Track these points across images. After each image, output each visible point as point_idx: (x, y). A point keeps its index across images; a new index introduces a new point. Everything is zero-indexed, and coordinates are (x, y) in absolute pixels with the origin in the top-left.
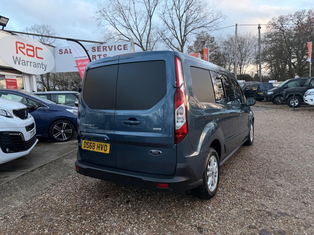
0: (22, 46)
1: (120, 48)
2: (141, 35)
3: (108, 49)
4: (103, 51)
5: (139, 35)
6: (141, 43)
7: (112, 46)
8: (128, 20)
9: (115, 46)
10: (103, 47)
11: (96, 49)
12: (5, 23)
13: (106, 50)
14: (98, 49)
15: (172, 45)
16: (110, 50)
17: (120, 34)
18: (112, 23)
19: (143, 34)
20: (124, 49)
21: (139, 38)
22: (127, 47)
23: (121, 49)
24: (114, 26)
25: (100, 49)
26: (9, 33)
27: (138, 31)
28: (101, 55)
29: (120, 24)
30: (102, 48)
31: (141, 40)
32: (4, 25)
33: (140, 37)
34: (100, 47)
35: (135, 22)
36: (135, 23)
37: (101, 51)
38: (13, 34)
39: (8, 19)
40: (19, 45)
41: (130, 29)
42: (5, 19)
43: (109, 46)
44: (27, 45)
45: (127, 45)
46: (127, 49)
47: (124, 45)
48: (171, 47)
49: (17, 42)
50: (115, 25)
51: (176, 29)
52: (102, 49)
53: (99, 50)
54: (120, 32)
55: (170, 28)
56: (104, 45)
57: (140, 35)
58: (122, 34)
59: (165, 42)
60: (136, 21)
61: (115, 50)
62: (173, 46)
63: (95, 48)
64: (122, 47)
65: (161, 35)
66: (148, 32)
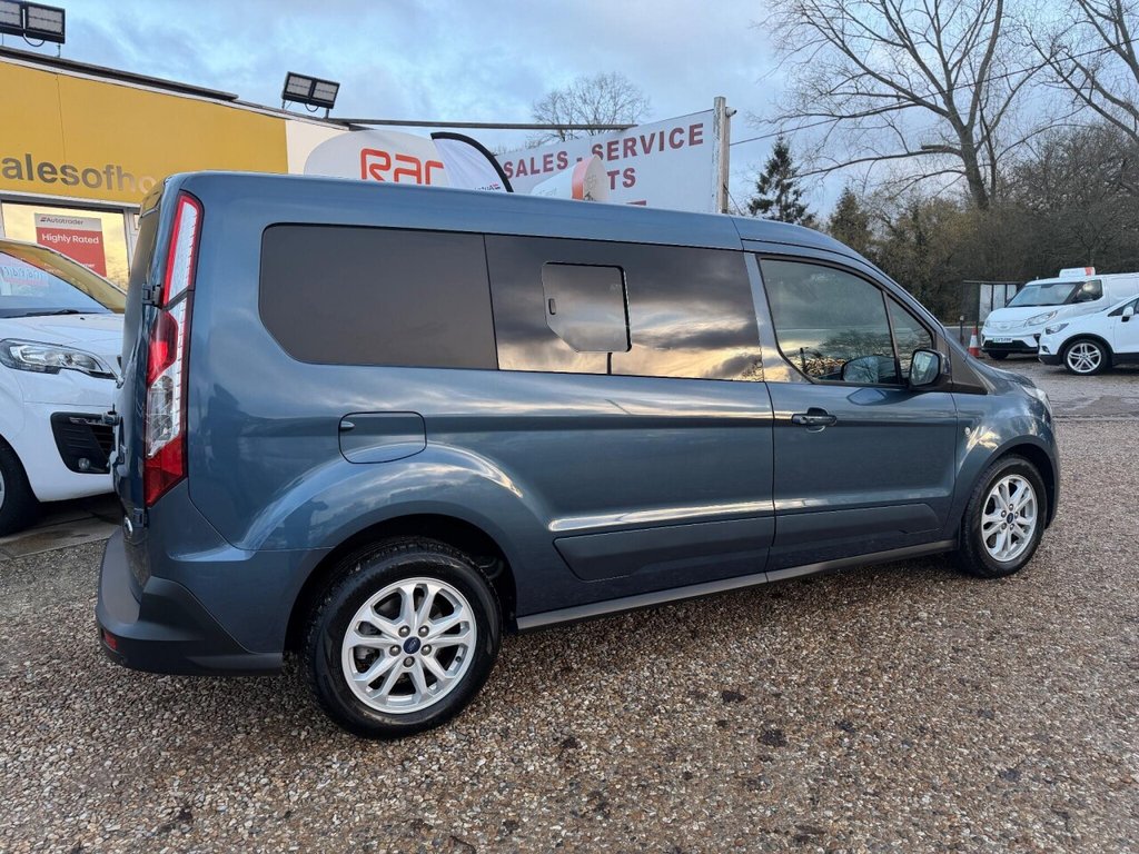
0: (382, 161)
1: (676, 141)
2: (955, 65)
3: (639, 147)
4: (625, 155)
5: (945, 65)
6: (949, 100)
7: (653, 136)
8: (898, 13)
9: (662, 134)
10: (626, 141)
11: (604, 151)
12: (329, 97)
13: (634, 154)
14: (610, 150)
15: (1102, 91)
16: (647, 151)
17: (862, 71)
18: (832, 35)
19: (961, 61)
20: (692, 142)
21: (940, 76)
22: (700, 133)
23: (682, 142)
24: (840, 43)
25: (617, 149)
26: (341, 127)
27: (940, 50)
28: (618, 172)
29: (867, 34)
30: (621, 146)
31: (951, 87)
32: (329, 105)
33: (948, 73)
34: (617, 142)
35: (933, 14)
36: (932, 20)
37: (617, 157)
38: (353, 128)
39: (338, 85)
40: (371, 160)
41: (905, 46)
42: (327, 87)
43: (643, 138)
44: (399, 158)
45: (701, 125)
46: (701, 141)
47: (692, 128)
48: (1095, 101)
49: (365, 153)
50: (843, 42)
51: (1125, 18)
52: (620, 153)
53: (613, 154)
54: (863, 67)
55: (1099, 20)
56: (629, 134)
57: (950, 66)
58: (869, 72)
59: (1066, 84)
60: (936, 14)
61: (662, 148)
62: (1106, 95)
63: (600, 147)
64: (685, 137)
65: (1048, 56)
66: (984, 48)
